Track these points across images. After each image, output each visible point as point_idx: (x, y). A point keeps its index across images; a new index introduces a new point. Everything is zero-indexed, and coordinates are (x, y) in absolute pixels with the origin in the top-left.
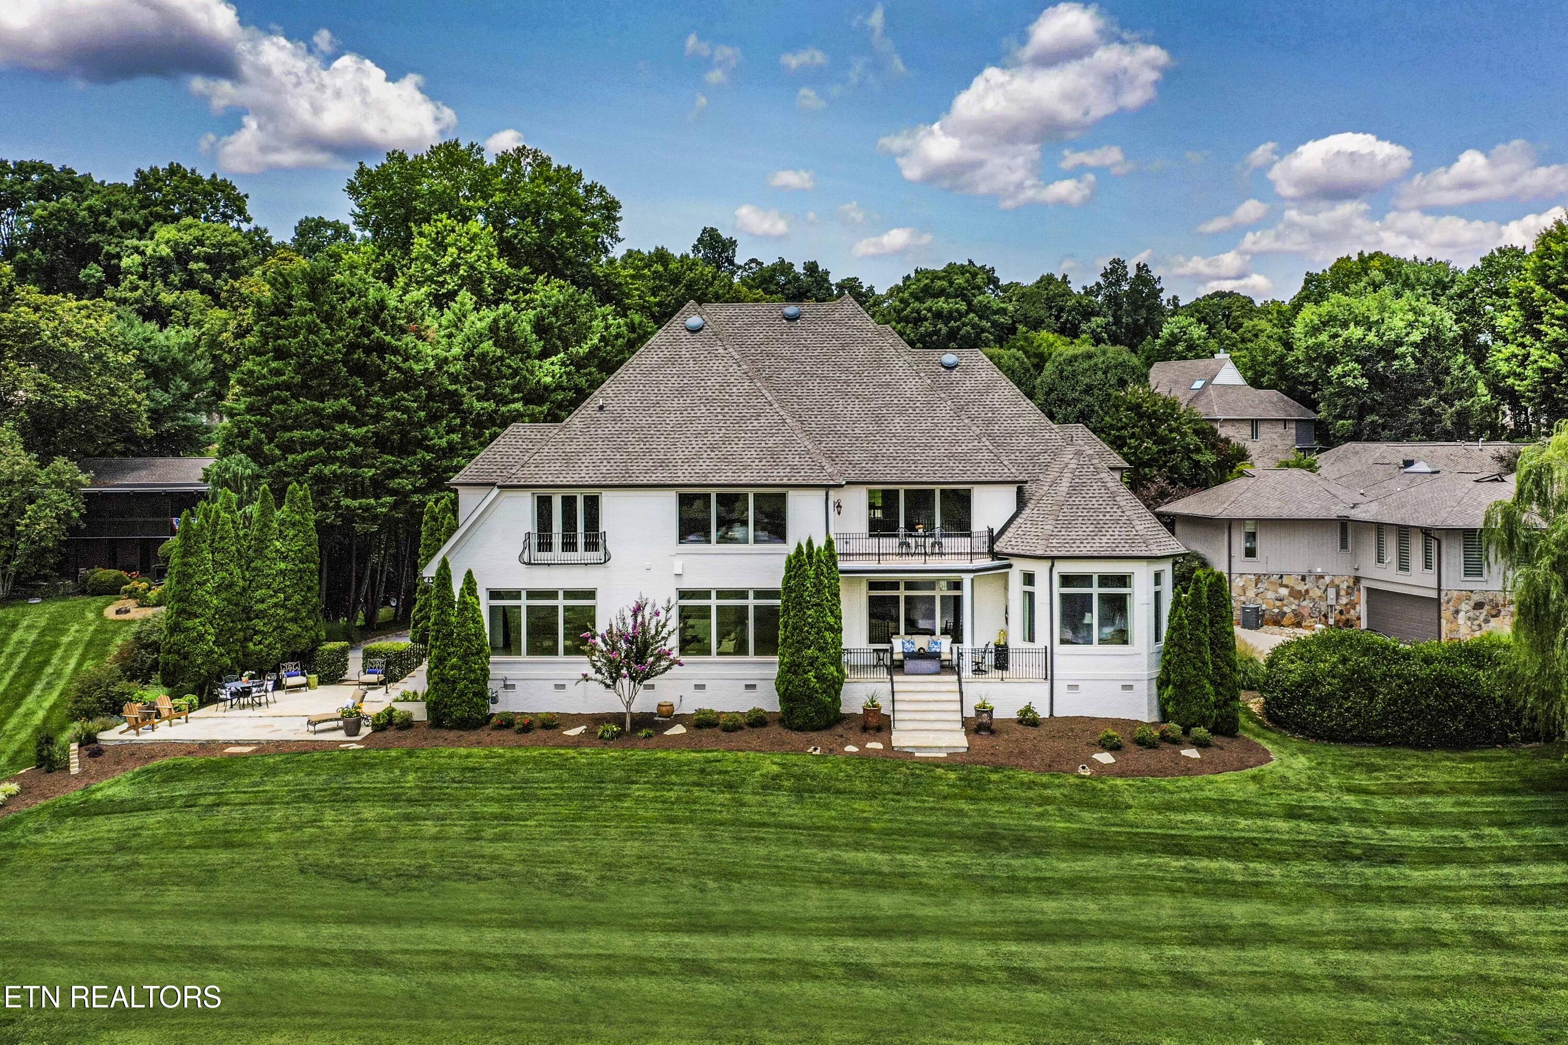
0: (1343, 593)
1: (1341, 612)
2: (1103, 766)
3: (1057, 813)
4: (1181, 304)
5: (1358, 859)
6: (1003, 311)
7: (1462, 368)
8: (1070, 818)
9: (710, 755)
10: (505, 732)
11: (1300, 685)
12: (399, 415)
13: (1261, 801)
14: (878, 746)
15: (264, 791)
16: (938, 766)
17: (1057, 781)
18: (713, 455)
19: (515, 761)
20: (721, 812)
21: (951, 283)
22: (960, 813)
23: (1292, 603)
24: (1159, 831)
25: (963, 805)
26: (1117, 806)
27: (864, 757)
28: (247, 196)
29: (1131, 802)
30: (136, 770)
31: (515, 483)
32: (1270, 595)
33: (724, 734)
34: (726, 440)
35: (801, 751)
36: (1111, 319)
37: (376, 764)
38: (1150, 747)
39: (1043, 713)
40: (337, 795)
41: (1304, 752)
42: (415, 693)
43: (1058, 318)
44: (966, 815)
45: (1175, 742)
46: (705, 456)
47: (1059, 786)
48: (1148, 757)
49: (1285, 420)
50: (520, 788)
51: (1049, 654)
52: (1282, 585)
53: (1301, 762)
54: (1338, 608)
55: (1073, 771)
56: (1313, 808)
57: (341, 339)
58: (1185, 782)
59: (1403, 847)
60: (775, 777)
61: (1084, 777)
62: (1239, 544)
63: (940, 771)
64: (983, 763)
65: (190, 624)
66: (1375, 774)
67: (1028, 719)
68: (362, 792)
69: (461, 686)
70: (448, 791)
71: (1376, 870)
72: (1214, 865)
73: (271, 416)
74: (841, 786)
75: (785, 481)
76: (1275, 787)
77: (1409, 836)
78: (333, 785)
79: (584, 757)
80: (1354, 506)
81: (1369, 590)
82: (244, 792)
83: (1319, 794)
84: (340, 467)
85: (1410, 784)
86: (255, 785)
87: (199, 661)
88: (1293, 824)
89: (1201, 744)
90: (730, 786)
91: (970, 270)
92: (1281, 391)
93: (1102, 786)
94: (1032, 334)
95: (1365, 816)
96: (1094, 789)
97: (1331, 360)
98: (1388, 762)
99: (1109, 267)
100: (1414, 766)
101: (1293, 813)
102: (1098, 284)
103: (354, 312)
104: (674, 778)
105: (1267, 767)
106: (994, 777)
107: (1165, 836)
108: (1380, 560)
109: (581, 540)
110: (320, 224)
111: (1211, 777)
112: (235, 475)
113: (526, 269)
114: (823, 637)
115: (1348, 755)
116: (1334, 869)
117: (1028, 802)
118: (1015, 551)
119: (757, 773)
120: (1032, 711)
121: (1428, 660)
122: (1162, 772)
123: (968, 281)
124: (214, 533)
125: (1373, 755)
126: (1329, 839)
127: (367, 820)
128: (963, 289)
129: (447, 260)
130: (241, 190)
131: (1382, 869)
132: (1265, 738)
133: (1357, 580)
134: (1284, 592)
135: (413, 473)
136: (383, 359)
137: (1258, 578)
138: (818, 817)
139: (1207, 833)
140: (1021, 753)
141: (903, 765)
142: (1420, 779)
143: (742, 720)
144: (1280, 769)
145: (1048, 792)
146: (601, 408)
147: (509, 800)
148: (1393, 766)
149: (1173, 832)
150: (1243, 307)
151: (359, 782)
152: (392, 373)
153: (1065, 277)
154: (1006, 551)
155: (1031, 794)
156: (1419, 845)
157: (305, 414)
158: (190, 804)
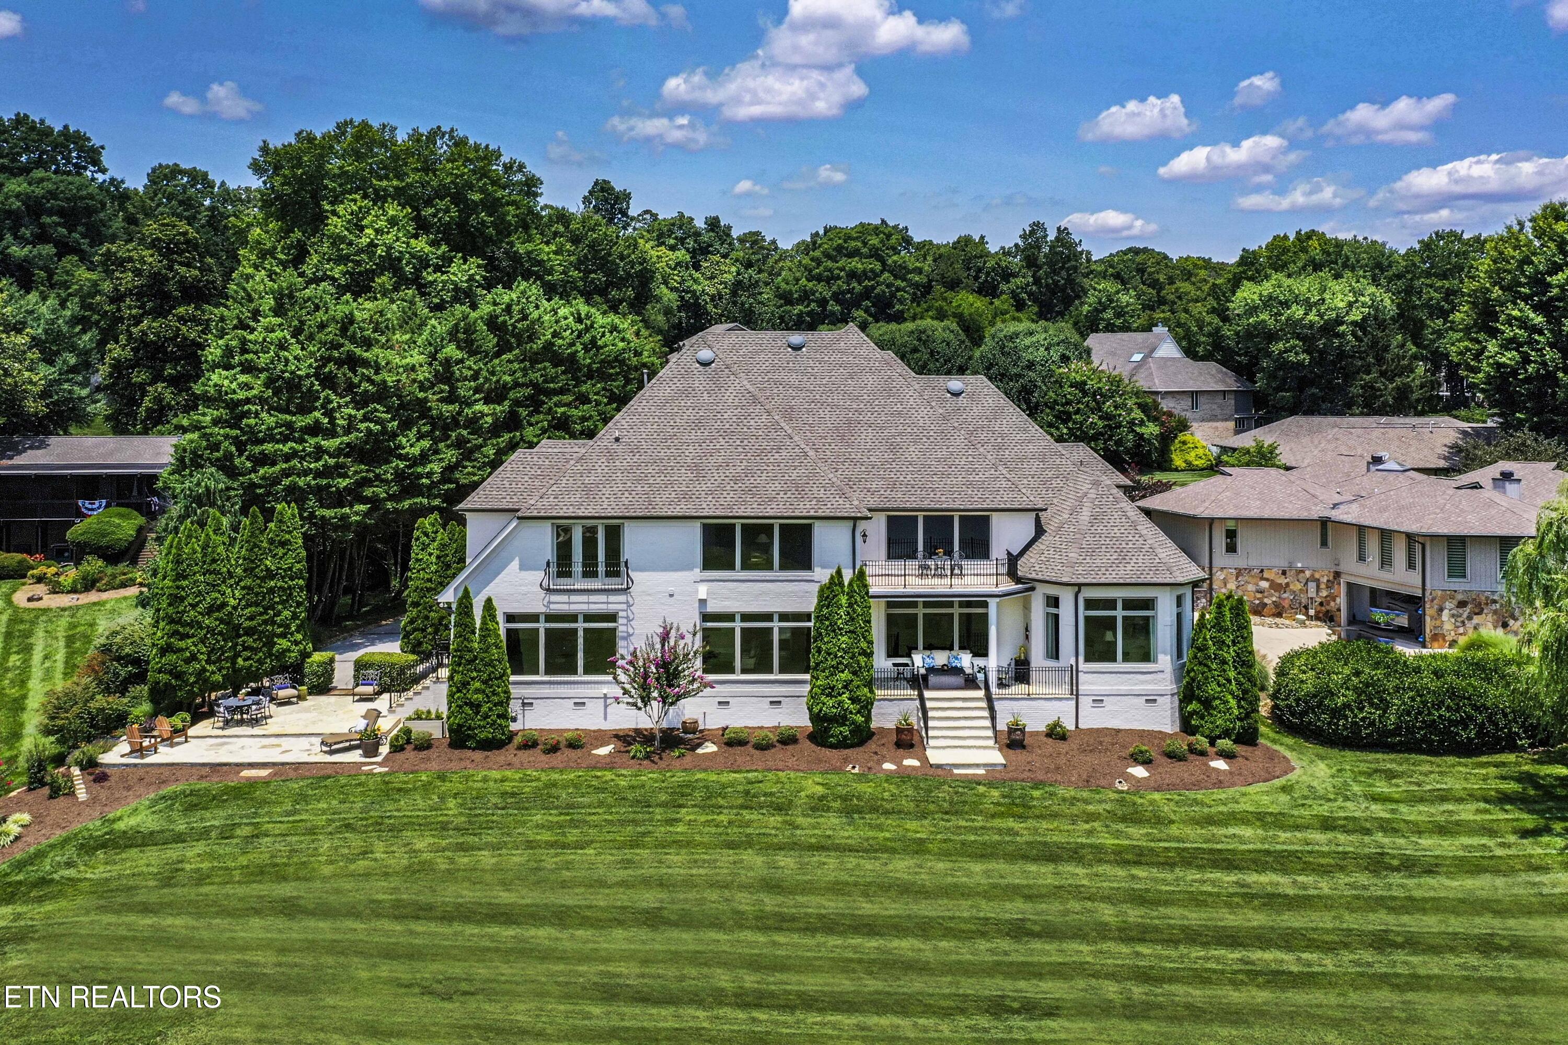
0: (1323, 586)
1: (1321, 604)
2: (1138, 780)
3: (1105, 829)
4: (1094, 258)
5: (1397, 869)
6: (919, 271)
7: (1402, 346)
8: (1117, 834)
9: (750, 775)
10: (531, 752)
11: (1315, 696)
12: (371, 425)
13: (1296, 813)
14: (915, 763)
15: (301, 821)
16: (979, 784)
17: (1097, 797)
18: (736, 487)
19: (554, 785)
20: (776, 836)
21: (865, 244)
22: (1011, 832)
23: (1272, 595)
24: (1204, 846)
25: (1011, 823)
26: (1159, 820)
27: (904, 776)
28: (102, 147)
29: (1173, 817)
30: (152, 796)
31: (535, 514)
32: (1251, 587)
33: (757, 752)
34: (748, 473)
35: (838, 770)
36: (1031, 280)
37: (410, 790)
38: (1180, 760)
39: (1070, 725)
40: (381, 824)
41: (1322, 758)
42: (429, 712)
43: (976, 278)
44: (1017, 834)
45: (1203, 753)
46: (728, 488)
47: (1100, 802)
48: (1179, 770)
49: (1224, 392)
50: (568, 814)
51: (1074, 672)
52: (1262, 579)
53: (1322, 770)
54: (1319, 600)
55: (1110, 786)
56: (1346, 818)
57: (312, 354)
58: (1220, 795)
59: (1437, 857)
60: (822, 798)
61: (1122, 792)
62: (1220, 542)
63: (981, 789)
64: (1023, 780)
65: (182, 644)
66: (1394, 781)
67: (1055, 733)
68: (406, 820)
69: (484, 709)
70: (495, 818)
71: (1416, 881)
72: (1264, 878)
73: (241, 429)
74: (888, 806)
75: (812, 513)
76: (1306, 798)
77: (1440, 845)
78: (372, 814)
79: (623, 778)
80: (1335, 506)
81: (1350, 586)
82: (280, 822)
83: (1348, 804)
84: (314, 479)
85: (1429, 791)
86: (288, 814)
87: (192, 679)
88: (1330, 835)
89: (1227, 755)
90: (779, 809)
91: (883, 230)
92: (1217, 361)
93: (1141, 801)
94: (949, 294)
95: (1394, 825)
96: (1134, 804)
97: (1272, 337)
98: (1404, 767)
99: (1028, 229)
100: (1432, 772)
101: (1327, 824)
102: (1016, 245)
103: (322, 326)
104: (721, 802)
105: (1292, 777)
106: (1036, 793)
107: (1211, 851)
108: (1362, 558)
109: (601, 569)
110: (176, 171)
111: (1243, 789)
112: (207, 488)
113: (444, 248)
114: (858, 662)
115: (1365, 761)
116: (1375, 881)
117: (1074, 819)
118: (1040, 577)
119: (803, 794)
120: (1060, 726)
121: (1438, 674)
122: (1197, 785)
123: (882, 241)
124: (205, 555)
125: (1387, 761)
126: (1367, 850)
127: (420, 851)
128: (877, 249)
129: (364, 241)
130: (96, 142)
131: (1422, 880)
132: (1281, 744)
133: (1337, 575)
134: (1264, 584)
135: (387, 482)
136: (355, 372)
137: (1239, 572)
138: (874, 838)
139: (1251, 847)
140: (1058, 768)
141: (944, 783)
142: (1438, 786)
143: (774, 738)
144: (1304, 777)
145: (1090, 808)
146: (617, 440)
147: (561, 827)
148: (1409, 773)
149: (1219, 846)
150: (1158, 264)
151: (398, 810)
152: (365, 385)
153: (982, 237)
154: (1030, 576)
155: (1074, 810)
156: (1451, 854)
157: (276, 427)
158: (226, 833)
